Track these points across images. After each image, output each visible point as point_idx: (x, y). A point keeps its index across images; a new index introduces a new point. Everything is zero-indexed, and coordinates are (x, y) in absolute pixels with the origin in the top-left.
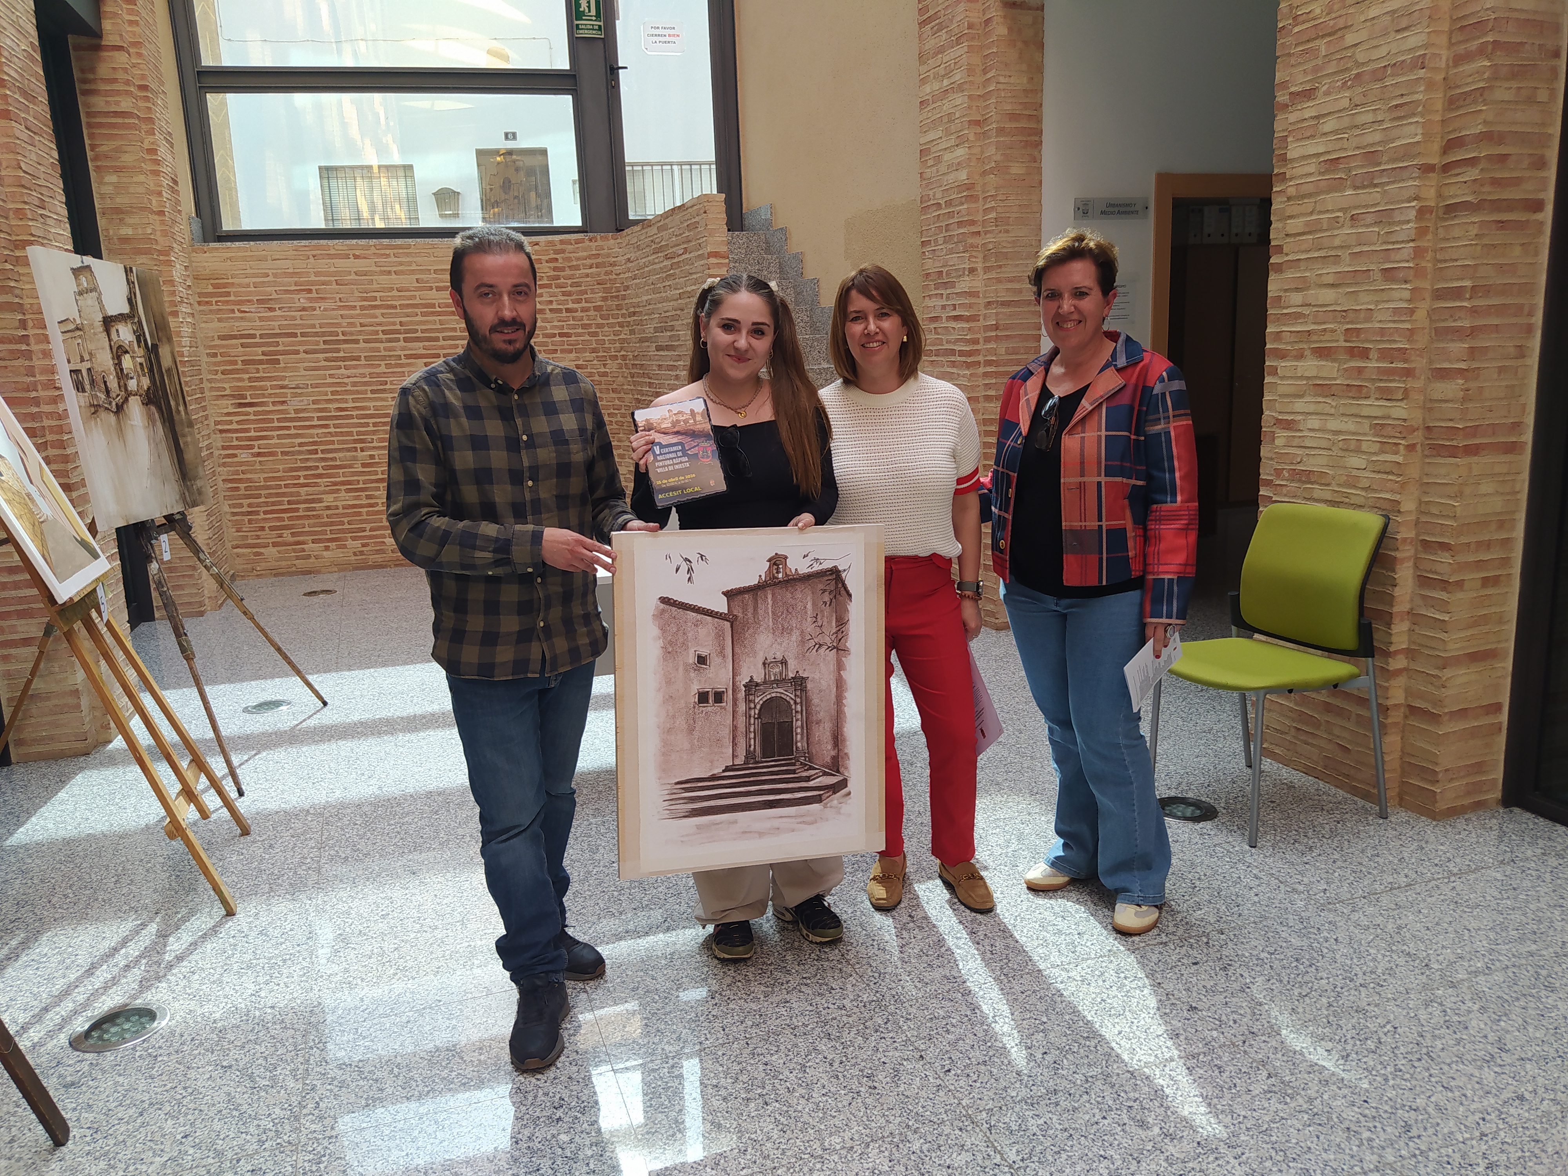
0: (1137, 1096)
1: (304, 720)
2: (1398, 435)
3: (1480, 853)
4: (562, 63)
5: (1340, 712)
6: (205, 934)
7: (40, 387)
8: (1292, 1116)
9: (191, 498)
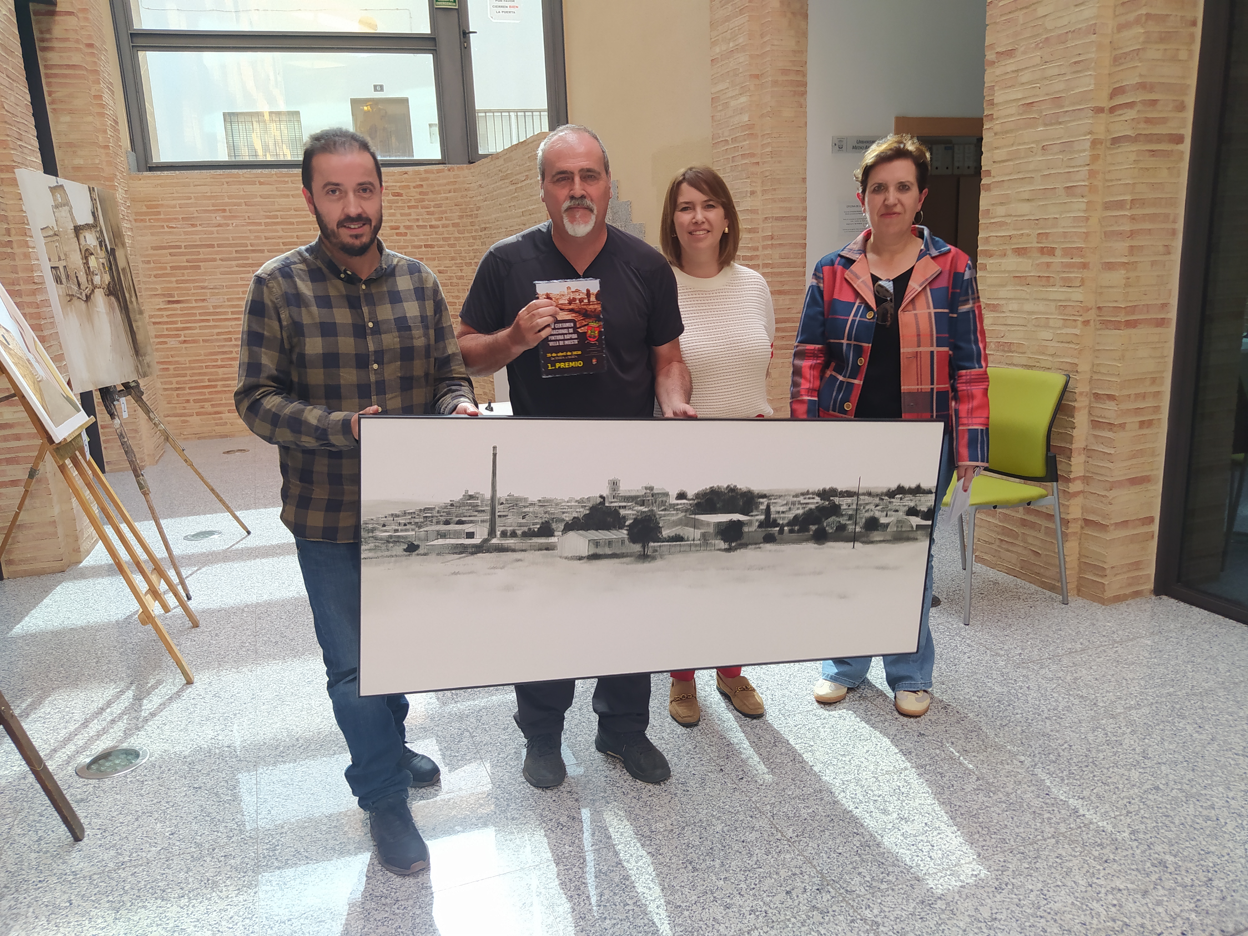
1: (233, 545)
2: (1076, 313)
3: (1137, 627)
4: (425, 28)
5: (1033, 526)
6: (171, 697)
7: (21, 283)
8: (994, 805)
9: (143, 371)
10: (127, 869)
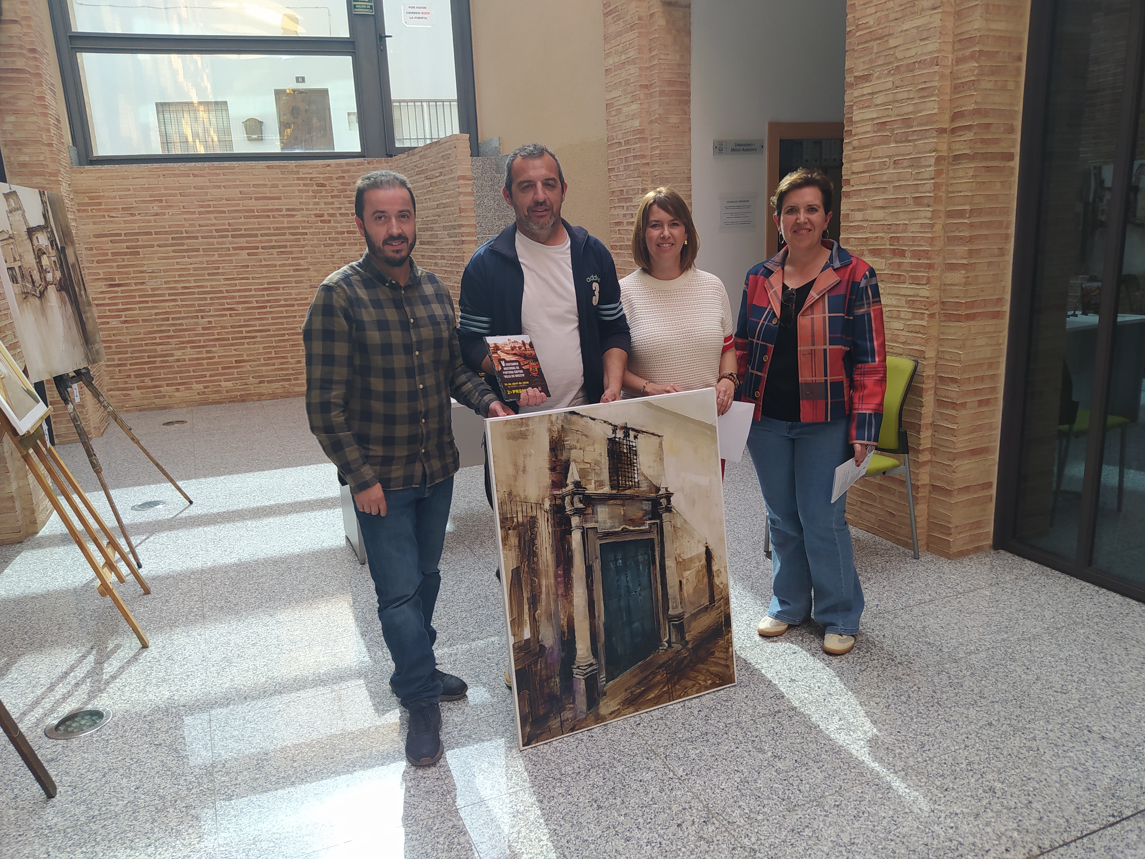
0: (758, 734)
1: (178, 514)
2: (924, 307)
3: (978, 579)
4: (344, 33)
5: (888, 490)
6: (129, 661)
8: (853, 742)
9: (92, 357)
10: (97, 822)
